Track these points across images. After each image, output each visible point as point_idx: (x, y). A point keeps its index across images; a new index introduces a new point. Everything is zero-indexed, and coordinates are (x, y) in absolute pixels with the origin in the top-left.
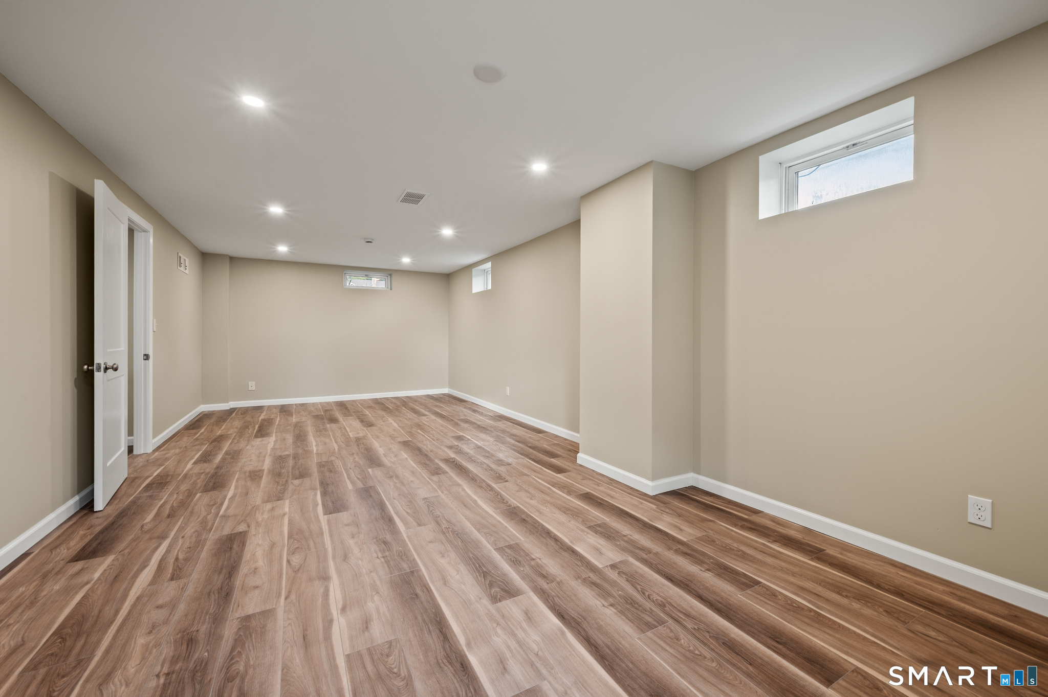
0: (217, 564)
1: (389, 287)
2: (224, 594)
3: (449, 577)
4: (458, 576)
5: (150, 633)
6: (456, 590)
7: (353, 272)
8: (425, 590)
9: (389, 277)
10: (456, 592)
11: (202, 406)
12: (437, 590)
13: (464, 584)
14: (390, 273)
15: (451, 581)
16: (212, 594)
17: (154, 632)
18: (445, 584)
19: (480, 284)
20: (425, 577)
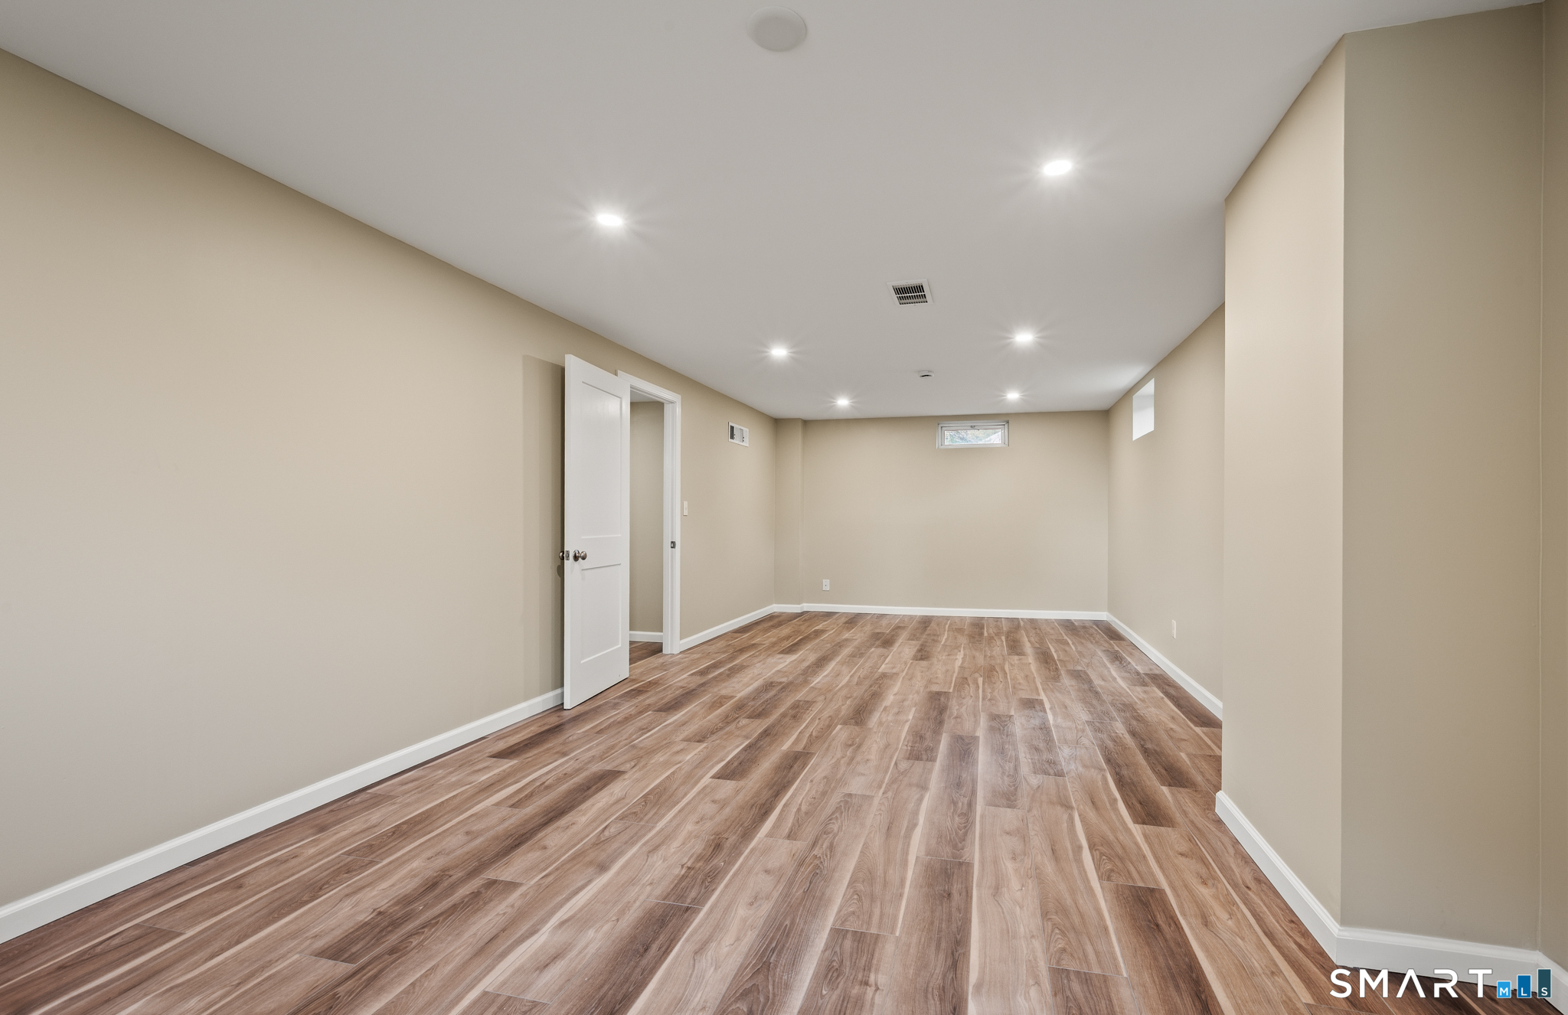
0: (773, 779)
1: (1007, 443)
2: (763, 811)
3: (1005, 890)
4: (1019, 893)
5: (698, 823)
6: (1005, 910)
7: (954, 424)
8: (964, 894)
9: (1006, 426)
10: (1003, 913)
11: (774, 605)
12: (980, 898)
13: (1021, 908)
14: (1005, 418)
15: (1006, 896)
16: (754, 807)
17: (701, 823)
18: (994, 896)
19: (1142, 422)
20: (973, 877)
